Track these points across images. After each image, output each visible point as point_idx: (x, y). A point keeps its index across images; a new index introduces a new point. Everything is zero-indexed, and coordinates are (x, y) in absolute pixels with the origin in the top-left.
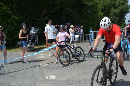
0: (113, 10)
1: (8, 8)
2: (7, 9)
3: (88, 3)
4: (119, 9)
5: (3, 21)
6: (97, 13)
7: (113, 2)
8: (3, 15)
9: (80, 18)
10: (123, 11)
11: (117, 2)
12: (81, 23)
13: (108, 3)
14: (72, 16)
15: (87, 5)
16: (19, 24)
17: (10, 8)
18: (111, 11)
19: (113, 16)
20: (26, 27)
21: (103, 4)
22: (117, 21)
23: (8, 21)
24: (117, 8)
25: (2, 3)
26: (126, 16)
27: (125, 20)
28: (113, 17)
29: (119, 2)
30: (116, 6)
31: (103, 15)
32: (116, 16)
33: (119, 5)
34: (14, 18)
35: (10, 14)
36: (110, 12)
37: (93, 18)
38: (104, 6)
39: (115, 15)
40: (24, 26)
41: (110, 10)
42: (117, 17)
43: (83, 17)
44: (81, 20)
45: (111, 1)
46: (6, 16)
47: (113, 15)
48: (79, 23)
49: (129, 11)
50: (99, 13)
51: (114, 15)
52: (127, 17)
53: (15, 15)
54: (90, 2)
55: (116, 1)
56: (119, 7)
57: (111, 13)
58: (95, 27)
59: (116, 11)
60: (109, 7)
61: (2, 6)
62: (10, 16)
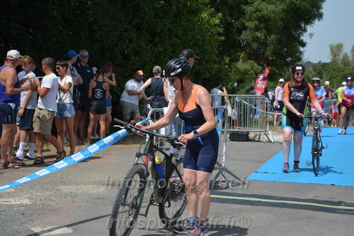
0: (257, 3)
6: (196, 12)
10: (298, 10)
12: (128, 54)
18: (248, 9)
19: (257, 29)
22: (274, 53)
26: (305, 30)
27: (301, 49)
28: (258, 34)
31: (217, 21)
32: (269, 31)
36: (243, 13)
37: (177, 36)
39: (266, 28)
41: (247, 3)
42: (273, 36)
44: (131, 41)
47: (256, 27)
48: (123, 53)
49: (322, 11)
50: (205, 15)
51: (262, 25)
52: (311, 35)
57: (247, 17)
59: (268, 9)
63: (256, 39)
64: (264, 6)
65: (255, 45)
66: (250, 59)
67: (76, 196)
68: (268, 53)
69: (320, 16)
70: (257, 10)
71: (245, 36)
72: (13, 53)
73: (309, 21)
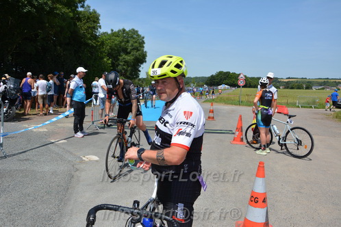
0: (123, 56)
3: (90, 42)
4: (133, 55)
6: (102, 58)
7: (123, 43)
10: (138, 59)
11: (130, 45)
13: (115, 44)
15: (87, 45)
18: (121, 58)
19: (124, 65)
22: (131, 74)
24: (129, 53)
26: (140, 66)
28: (124, 67)
29: (132, 46)
30: (129, 50)
32: (128, 66)
33: (133, 49)
36: (118, 59)
38: (110, 49)
41: (120, 56)
42: (130, 68)
45: (121, 42)
50: (105, 59)
51: (126, 64)
56: (132, 53)
57: (120, 61)
59: (128, 58)
60: (118, 50)
63: (124, 69)
64: (126, 57)
67: (64, 128)
68: (128, 74)
69: (146, 61)
70: (124, 58)
71: (120, 67)
72: (29, 74)
73: (142, 63)
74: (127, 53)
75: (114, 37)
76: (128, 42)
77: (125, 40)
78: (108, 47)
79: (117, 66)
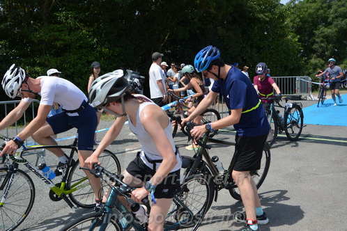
0: (322, 29)
1: (89, 32)
2: (88, 35)
3: (261, 16)
4: (336, 26)
5: (80, 58)
6: (284, 35)
7: (321, 11)
8: (80, 47)
9: (244, 47)
11: (332, 11)
12: (246, 59)
14: (225, 44)
15: (259, 20)
16: (111, 65)
17: (94, 31)
18: (317, 32)
19: (322, 42)
20: (99, 70)
21: (298, 16)
23: (90, 57)
24: (330, 24)
25: (78, 22)
28: (322, 45)
29: (336, 12)
30: (330, 19)
31: (297, 40)
32: (329, 42)
33: (337, 17)
34: (100, 52)
35: (93, 45)
36: (314, 34)
38: (301, 21)
39: (327, 41)
40: (96, 68)
41: (316, 30)
42: (331, 45)
43: (251, 46)
44: (247, 52)
45: (318, 10)
46: (85, 48)
50: (289, 37)
51: (325, 40)
53: (103, 45)
54: (265, 12)
55: (329, 9)
56: (335, 23)
57: (316, 36)
58: (279, 68)
59: (327, 31)
60: (313, 22)
61: (78, 28)
62: (92, 47)
63: (321, 47)
65: (320, 50)
66: (318, 57)
70: (322, 32)
71: (315, 46)
74: (328, 24)
75: (309, 5)
76: (330, 7)
77: (324, 5)
78: (298, 20)
79: (313, 44)
